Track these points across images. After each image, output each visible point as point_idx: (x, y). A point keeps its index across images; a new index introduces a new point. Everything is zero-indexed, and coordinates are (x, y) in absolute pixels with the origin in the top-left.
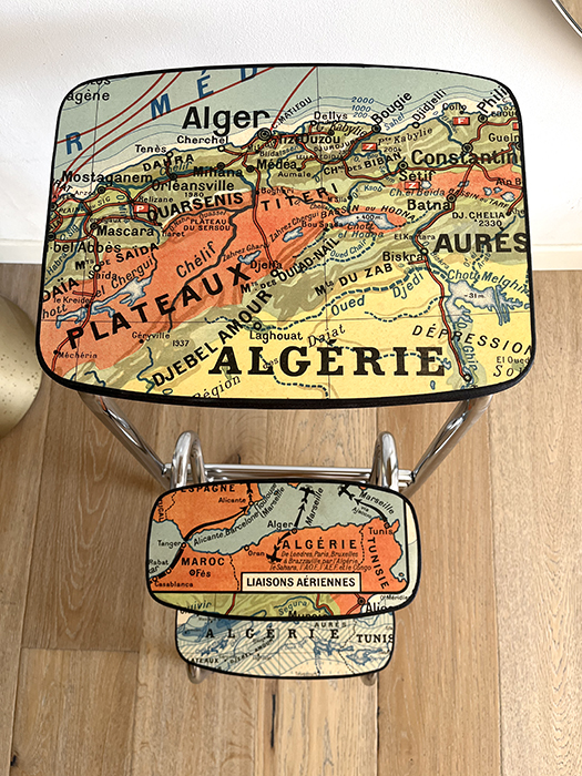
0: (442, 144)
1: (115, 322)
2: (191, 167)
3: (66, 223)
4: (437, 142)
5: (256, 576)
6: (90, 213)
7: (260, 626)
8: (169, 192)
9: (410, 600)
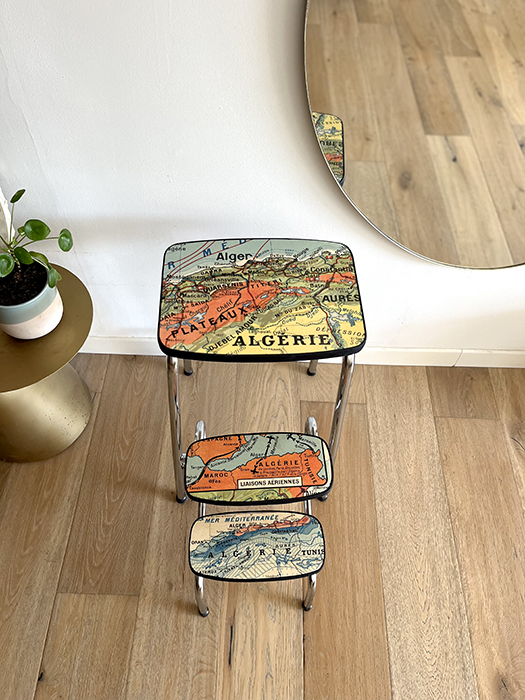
0: (323, 265)
1: (192, 328)
2: (221, 273)
3: (169, 293)
4: (320, 264)
5: (246, 481)
6: (179, 289)
7: (242, 549)
8: (212, 282)
9: (329, 488)
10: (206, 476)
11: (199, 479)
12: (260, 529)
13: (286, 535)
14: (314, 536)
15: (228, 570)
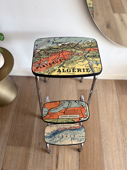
0: (87, 45)
1: (43, 66)
2: (53, 48)
3: (36, 55)
4: (86, 45)
5: (61, 116)
6: (39, 53)
7: (60, 135)
8: (50, 51)
9: (88, 119)
10: (49, 114)
12: (66, 129)
13: (74, 131)
14: (82, 131)
15: (56, 142)
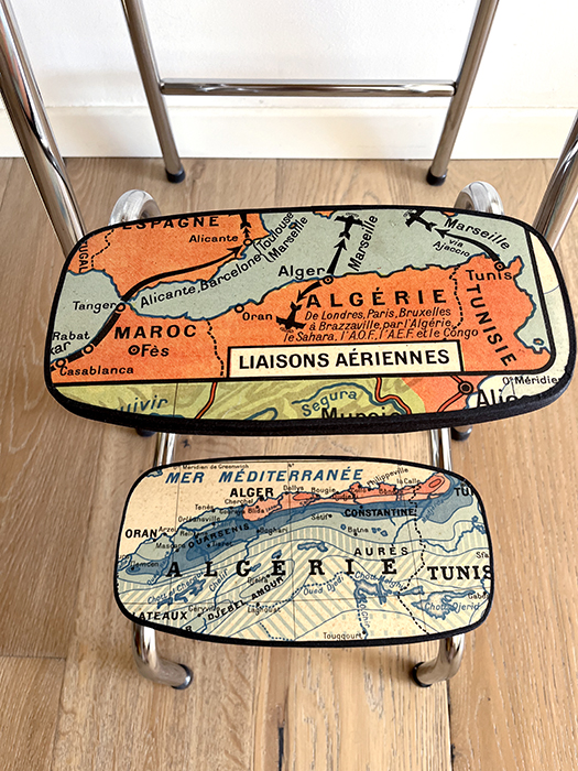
5: (257, 353)
7: (261, 554)
9: (562, 383)
10: (120, 333)
11: (97, 341)
12: (312, 505)
13: (384, 523)
14: (461, 527)
